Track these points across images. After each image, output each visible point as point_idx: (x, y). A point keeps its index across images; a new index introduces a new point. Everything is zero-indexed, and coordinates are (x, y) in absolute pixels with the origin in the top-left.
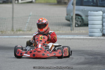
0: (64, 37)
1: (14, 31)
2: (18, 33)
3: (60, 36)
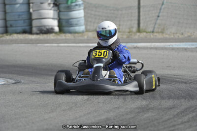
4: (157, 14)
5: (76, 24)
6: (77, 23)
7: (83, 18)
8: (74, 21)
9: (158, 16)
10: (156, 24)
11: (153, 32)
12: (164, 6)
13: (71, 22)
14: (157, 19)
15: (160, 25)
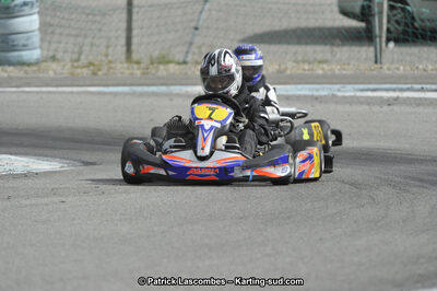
0: (359, 94)
1: (143, 65)
2: (162, 70)
3: (339, 90)
4: (193, 24)
5: (24, 46)
6: (25, 43)
7: (37, 33)
8: (20, 40)
9: (196, 29)
10: (191, 44)
11: (185, 63)
12: (207, 6)
13: (13, 41)
14: (194, 35)
15: (200, 47)
